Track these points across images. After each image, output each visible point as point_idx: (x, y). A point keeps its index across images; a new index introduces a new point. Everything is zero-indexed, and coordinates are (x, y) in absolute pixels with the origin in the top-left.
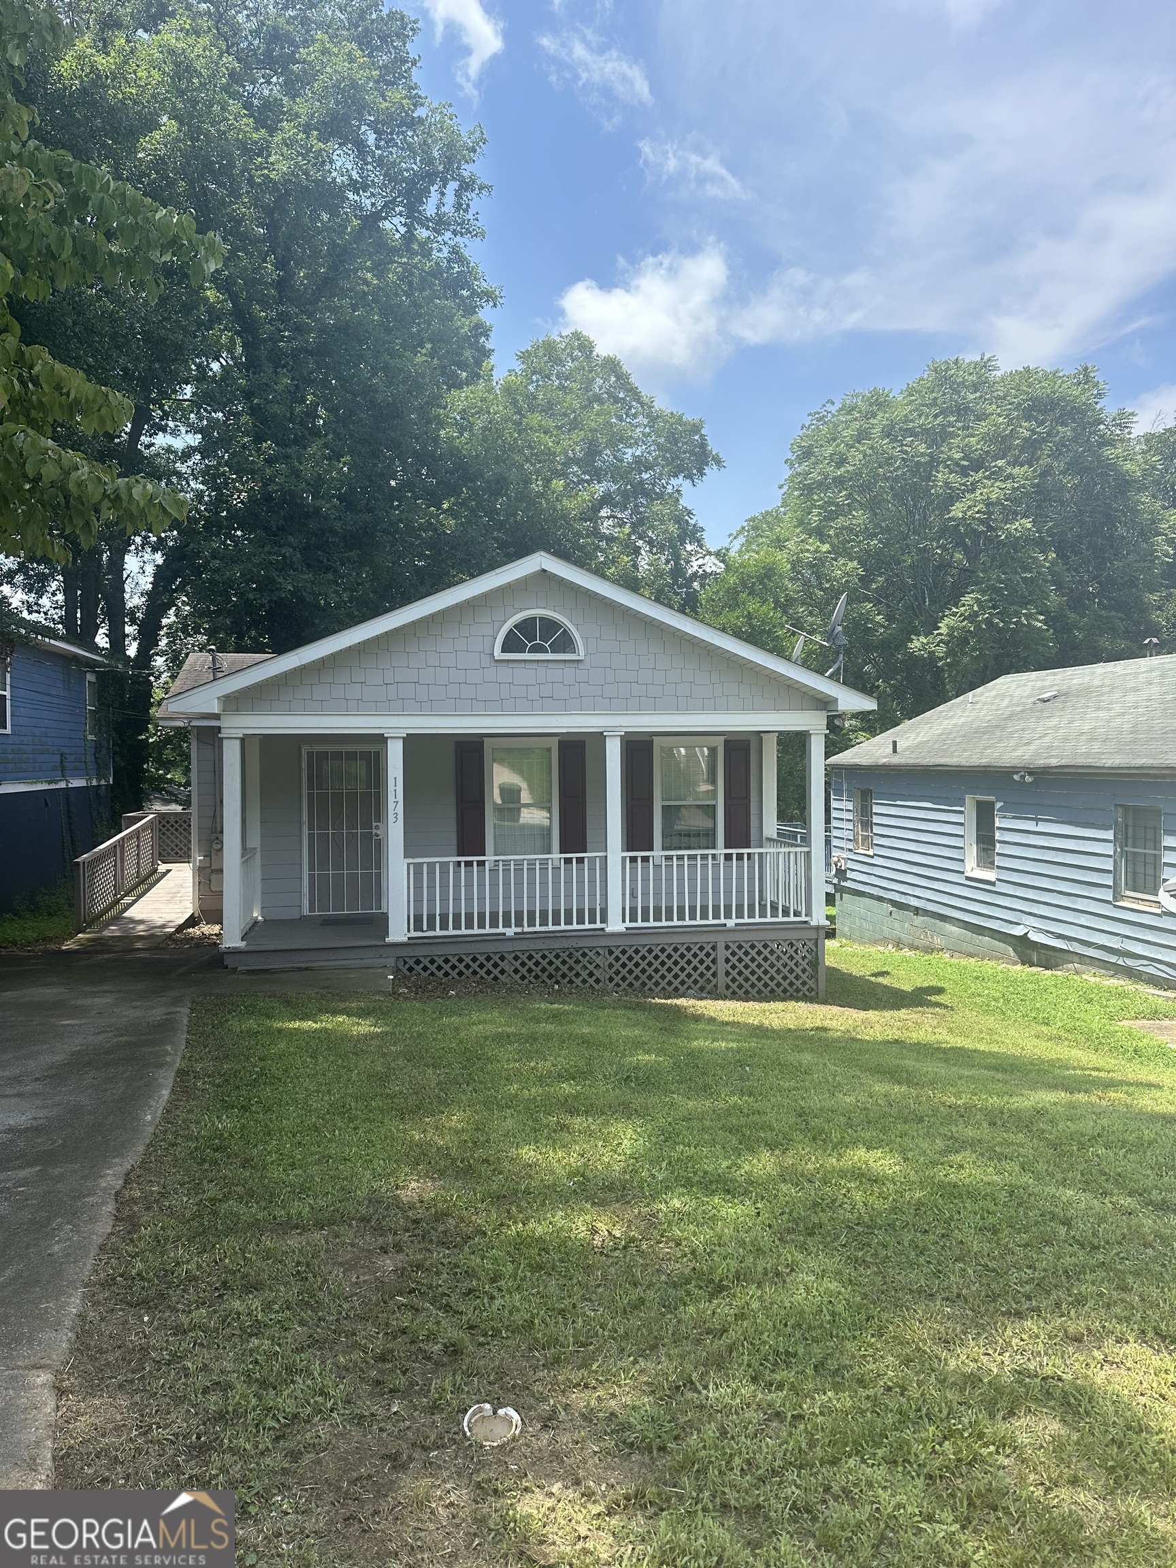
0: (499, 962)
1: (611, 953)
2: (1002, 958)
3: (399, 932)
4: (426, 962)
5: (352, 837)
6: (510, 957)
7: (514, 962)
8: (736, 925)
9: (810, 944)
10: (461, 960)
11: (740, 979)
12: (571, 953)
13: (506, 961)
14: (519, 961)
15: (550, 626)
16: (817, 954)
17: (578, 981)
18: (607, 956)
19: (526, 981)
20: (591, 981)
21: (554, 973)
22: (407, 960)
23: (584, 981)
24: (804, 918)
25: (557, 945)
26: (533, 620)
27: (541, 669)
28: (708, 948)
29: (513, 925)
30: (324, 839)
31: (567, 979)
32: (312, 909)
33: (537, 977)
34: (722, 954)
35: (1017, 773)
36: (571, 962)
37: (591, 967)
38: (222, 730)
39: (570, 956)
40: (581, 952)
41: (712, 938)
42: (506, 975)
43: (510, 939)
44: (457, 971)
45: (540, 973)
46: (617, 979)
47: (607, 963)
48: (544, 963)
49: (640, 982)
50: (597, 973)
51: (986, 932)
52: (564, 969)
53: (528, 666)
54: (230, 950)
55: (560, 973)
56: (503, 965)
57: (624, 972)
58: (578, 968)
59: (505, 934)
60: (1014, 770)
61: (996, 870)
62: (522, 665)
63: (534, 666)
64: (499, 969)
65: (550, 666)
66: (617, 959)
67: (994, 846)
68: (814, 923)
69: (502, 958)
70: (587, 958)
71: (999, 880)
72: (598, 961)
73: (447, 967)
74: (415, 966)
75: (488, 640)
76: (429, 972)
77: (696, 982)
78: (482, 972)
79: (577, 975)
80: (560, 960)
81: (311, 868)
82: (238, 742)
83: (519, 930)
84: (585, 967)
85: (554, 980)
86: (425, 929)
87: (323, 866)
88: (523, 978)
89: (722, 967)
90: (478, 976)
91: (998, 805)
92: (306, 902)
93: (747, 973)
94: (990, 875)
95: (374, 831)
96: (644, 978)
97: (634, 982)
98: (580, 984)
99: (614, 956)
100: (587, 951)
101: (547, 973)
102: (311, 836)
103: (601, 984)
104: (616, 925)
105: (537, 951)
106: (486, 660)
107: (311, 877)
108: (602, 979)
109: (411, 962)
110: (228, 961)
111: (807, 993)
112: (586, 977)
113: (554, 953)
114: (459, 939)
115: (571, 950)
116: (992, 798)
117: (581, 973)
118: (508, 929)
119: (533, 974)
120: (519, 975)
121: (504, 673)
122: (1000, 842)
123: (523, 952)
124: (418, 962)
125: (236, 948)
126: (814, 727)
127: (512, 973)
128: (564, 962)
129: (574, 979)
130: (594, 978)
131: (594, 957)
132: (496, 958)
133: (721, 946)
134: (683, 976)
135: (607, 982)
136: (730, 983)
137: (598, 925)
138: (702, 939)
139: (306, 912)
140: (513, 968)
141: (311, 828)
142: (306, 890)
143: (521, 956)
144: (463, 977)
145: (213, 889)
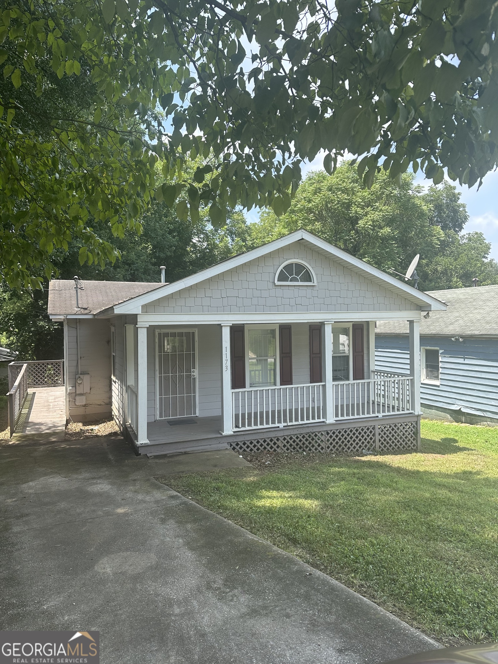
0: (276, 442)
1: (328, 434)
2: (443, 419)
3: (229, 429)
4: (241, 444)
5: (181, 377)
6: (281, 439)
7: (283, 441)
8: (383, 416)
9: (414, 424)
10: (258, 442)
11: (385, 443)
12: (310, 435)
13: (280, 441)
14: (286, 441)
15: (300, 268)
16: (417, 428)
17: (313, 449)
18: (326, 435)
19: (289, 451)
20: (319, 448)
21: (302, 446)
22: (232, 444)
23: (316, 449)
24: (411, 411)
25: (304, 431)
26: (291, 265)
27: (296, 290)
28: (371, 429)
29: (282, 422)
30: (167, 379)
31: (308, 448)
32: (161, 416)
33: (294, 448)
34: (377, 431)
35: (453, 337)
36: (310, 439)
37: (319, 442)
38: (138, 323)
39: (309, 436)
40: (314, 434)
41: (372, 424)
42: (280, 448)
43: (282, 430)
44: (256, 448)
45: (296, 446)
46: (331, 447)
47: (326, 439)
48: (298, 441)
49: (341, 448)
50: (322, 445)
51: (434, 408)
52: (307, 443)
53: (290, 288)
54: (143, 445)
55: (305, 445)
56: (279, 443)
57: (334, 443)
58: (313, 442)
59: (279, 427)
60: (453, 336)
61: (440, 380)
62: (287, 288)
63: (293, 288)
64: (276, 445)
65: (301, 288)
66: (331, 437)
67: (438, 370)
68: (416, 414)
69: (278, 440)
70: (317, 437)
71: (441, 385)
72: (323, 438)
73: (251, 446)
74: (236, 447)
75: (272, 275)
76: (243, 449)
77: (366, 446)
78: (268, 448)
79: (313, 446)
80: (305, 439)
81: (161, 394)
82: (146, 329)
83: (285, 424)
84: (316, 442)
85: (302, 449)
86: (240, 426)
87: (167, 393)
88: (288, 449)
89: (378, 437)
90: (267, 450)
91: (441, 351)
92: (158, 413)
93: (388, 439)
94: (437, 383)
95: (192, 374)
96: (343, 446)
97: (339, 448)
98: (314, 451)
99: (329, 435)
100: (317, 433)
101: (299, 446)
102: (160, 378)
103: (324, 450)
104: (331, 419)
105: (294, 435)
106: (271, 285)
107: (161, 399)
108: (324, 448)
109: (234, 445)
110: (141, 451)
111: (413, 447)
112: (317, 447)
113: (302, 436)
114: (258, 431)
115: (310, 433)
116: (438, 348)
117: (315, 445)
118: (281, 424)
119: (292, 447)
120: (286, 448)
121: (279, 292)
122: (441, 368)
123: (288, 436)
124: (237, 444)
125: (146, 444)
126: (415, 319)
127: (283, 448)
128: (307, 440)
129: (311, 448)
130: (321, 447)
131: (320, 436)
132: (275, 440)
133: (377, 427)
134: (360, 443)
135: (327, 449)
136: (381, 445)
137: (322, 420)
138: (368, 424)
139: (158, 418)
140: (283, 444)
141: (160, 373)
142: (158, 406)
143: (287, 438)
144: (259, 451)
145: (77, 404)
